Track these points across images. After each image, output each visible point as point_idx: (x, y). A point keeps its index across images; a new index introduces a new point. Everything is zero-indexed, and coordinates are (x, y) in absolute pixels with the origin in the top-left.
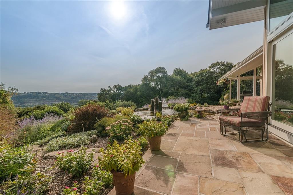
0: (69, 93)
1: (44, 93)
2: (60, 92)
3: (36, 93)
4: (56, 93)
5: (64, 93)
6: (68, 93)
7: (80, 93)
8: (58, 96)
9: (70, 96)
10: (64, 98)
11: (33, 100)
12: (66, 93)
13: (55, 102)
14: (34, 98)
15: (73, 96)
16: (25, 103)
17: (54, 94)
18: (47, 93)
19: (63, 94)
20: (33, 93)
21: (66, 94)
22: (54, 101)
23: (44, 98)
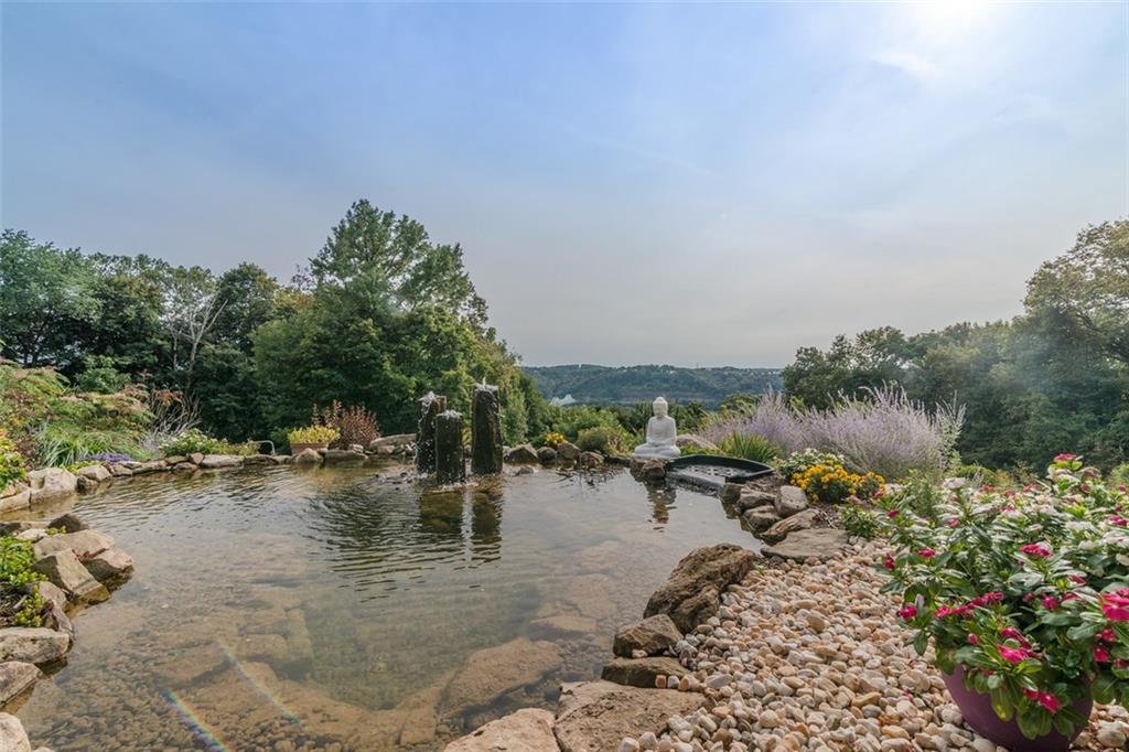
0: (737, 370)
1: (666, 367)
2: (709, 366)
3: (646, 367)
4: (697, 370)
5: (719, 369)
6: (732, 369)
7: (771, 370)
8: (702, 378)
9: (739, 379)
10: (717, 386)
11: (639, 388)
12: (725, 369)
13: (692, 396)
14: (640, 383)
15: (748, 381)
16: (621, 397)
17: (691, 371)
18: (672, 368)
19: (717, 372)
20: (639, 367)
21: (726, 373)
22: (690, 394)
23: (665, 385)
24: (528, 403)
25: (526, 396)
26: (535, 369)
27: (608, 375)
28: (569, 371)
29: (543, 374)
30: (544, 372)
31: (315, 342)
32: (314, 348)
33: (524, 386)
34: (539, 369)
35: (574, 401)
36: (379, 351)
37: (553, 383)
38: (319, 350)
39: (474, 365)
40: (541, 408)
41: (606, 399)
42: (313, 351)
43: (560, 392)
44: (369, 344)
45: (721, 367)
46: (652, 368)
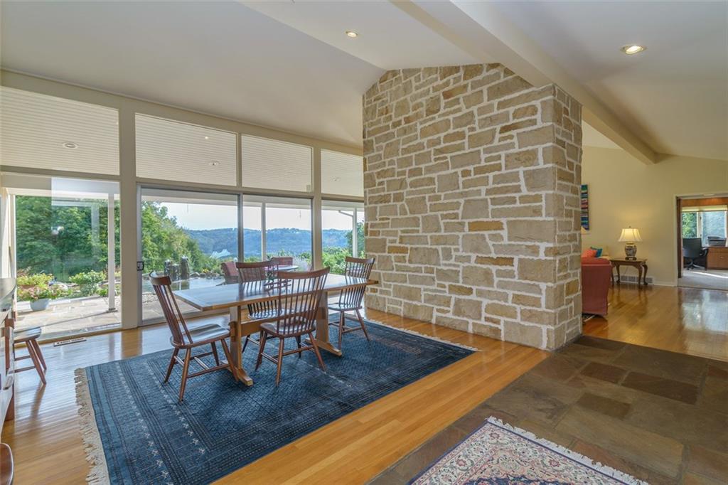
0: (337, 231)
3: (280, 230)
6: (335, 230)
9: (338, 237)
11: (276, 243)
18: (298, 230)
20: (276, 230)
21: (331, 233)
23: (293, 241)
24: (193, 257)
25: (192, 253)
26: (199, 231)
27: (254, 235)
28: (225, 233)
29: (205, 235)
30: (205, 233)
31: (28, 222)
32: (28, 227)
33: (191, 246)
34: (202, 232)
35: (229, 254)
36: (83, 229)
37: (213, 241)
38: (32, 228)
39: (155, 236)
40: (203, 261)
41: (253, 252)
42: (27, 229)
43: (218, 248)
44: (75, 224)
45: (328, 229)
46: (285, 230)
